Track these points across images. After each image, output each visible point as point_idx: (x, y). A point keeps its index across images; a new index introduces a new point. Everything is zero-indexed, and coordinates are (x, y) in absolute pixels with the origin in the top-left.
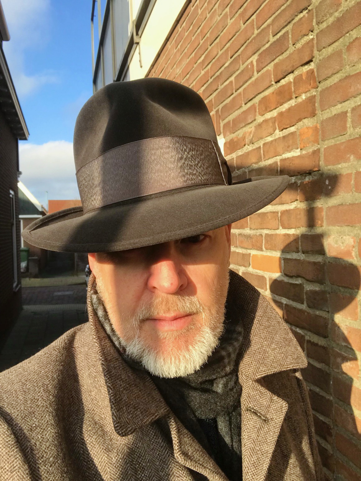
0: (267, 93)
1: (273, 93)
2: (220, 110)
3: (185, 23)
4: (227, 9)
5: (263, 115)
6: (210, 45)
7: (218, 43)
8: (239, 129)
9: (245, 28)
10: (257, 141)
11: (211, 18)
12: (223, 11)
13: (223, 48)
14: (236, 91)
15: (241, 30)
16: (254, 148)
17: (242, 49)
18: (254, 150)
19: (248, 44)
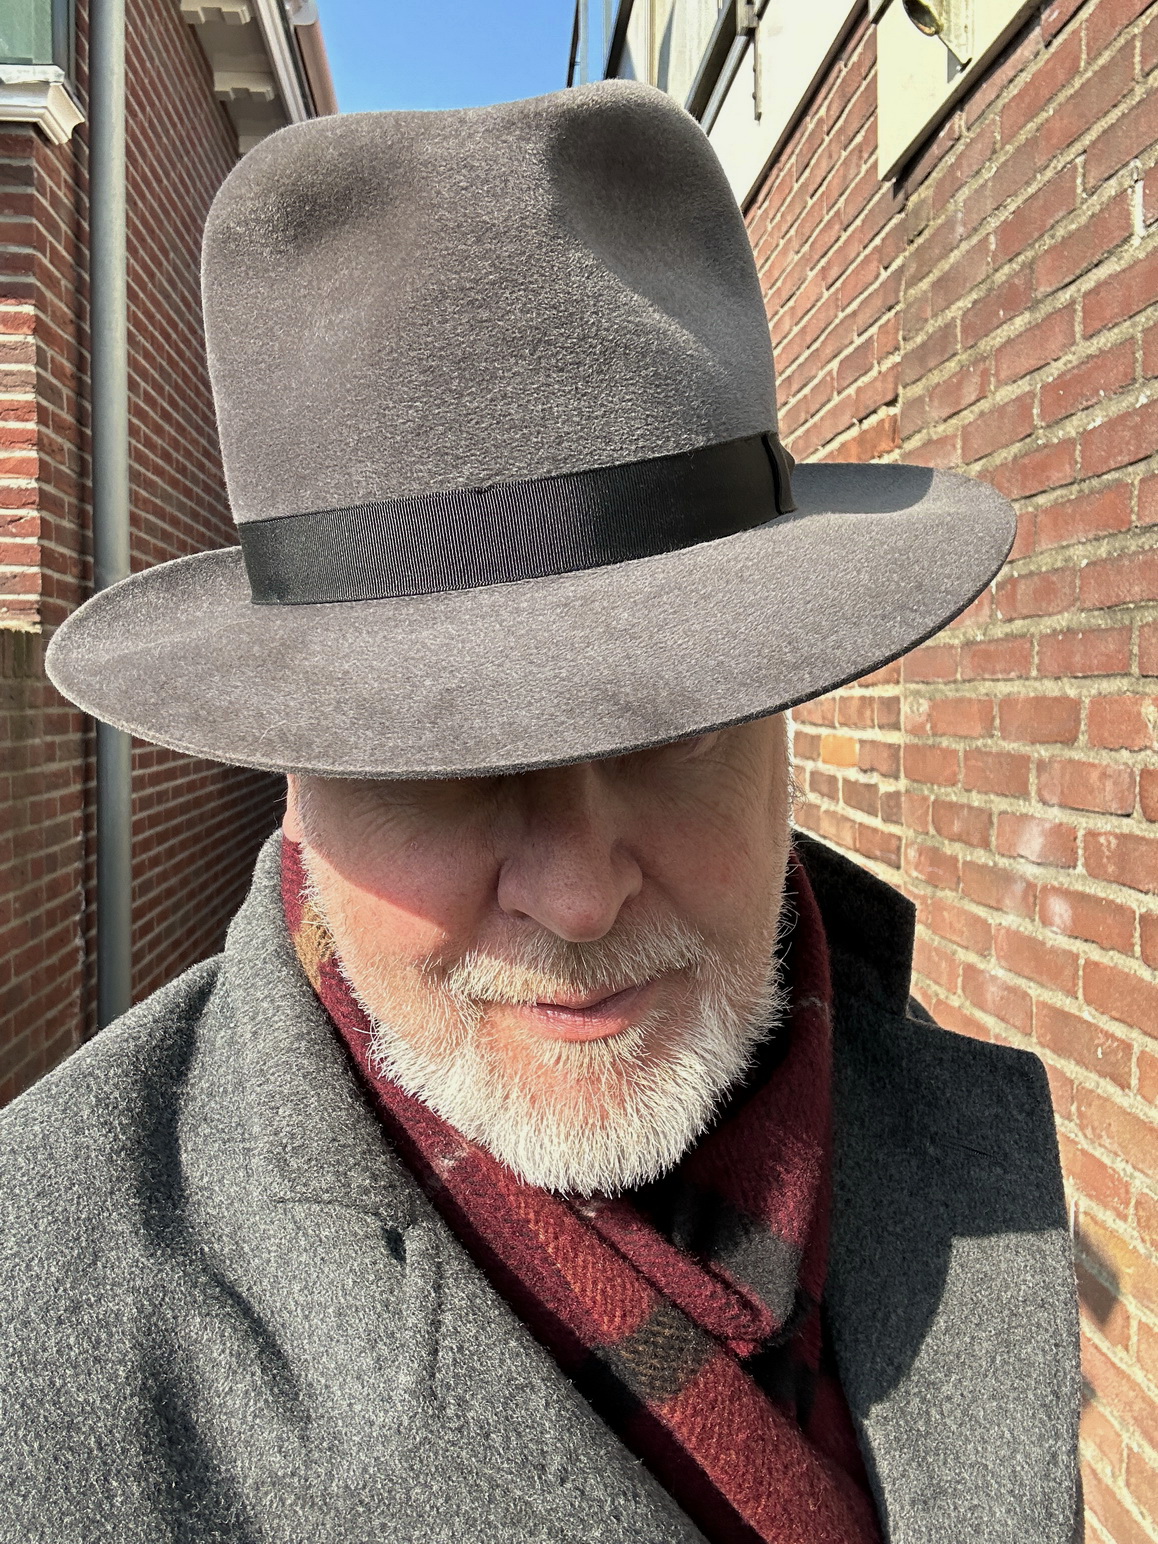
0: (848, 435)
1: (854, 439)
9: (828, 299)
11: (785, 250)
12: (802, 246)
13: (798, 322)
15: (823, 300)
17: (823, 336)
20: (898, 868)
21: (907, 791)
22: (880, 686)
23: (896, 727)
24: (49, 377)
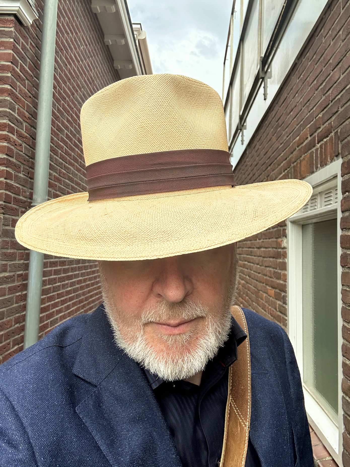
2: (339, 131)
3: (308, 54)
6: (332, 71)
7: (340, 67)
11: (335, 44)
13: (345, 71)
24: (16, 115)
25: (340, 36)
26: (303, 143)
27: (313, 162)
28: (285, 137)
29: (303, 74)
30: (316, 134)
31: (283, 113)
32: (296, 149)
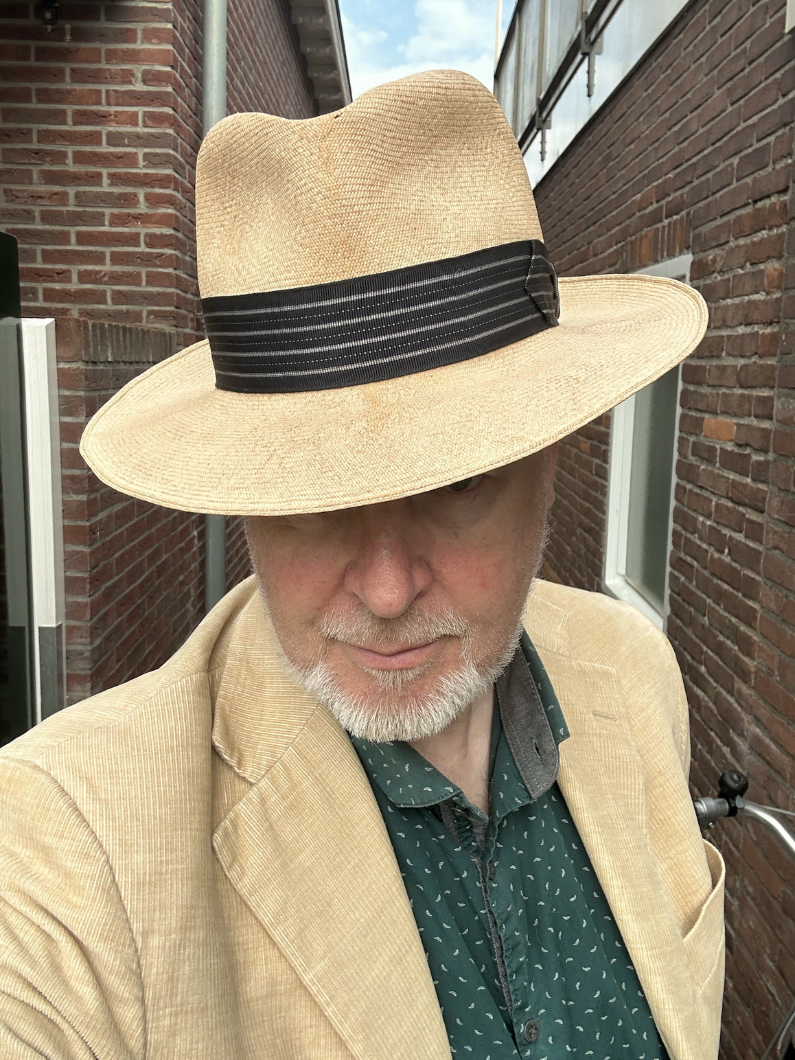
0: (743, 211)
1: (749, 213)
2: (692, 212)
3: (660, 60)
4: (716, 72)
5: (736, 239)
6: (691, 112)
7: (700, 115)
8: (710, 249)
9: (731, 112)
10: (728, 270)
11: (696, 71)
12: (712, 70)
13: (705, 125)
14: (713, 194)
15: (727, 112)
16: (724, 278)
17: (726, 139)
18: (723, 281)
19: (731, 137)
20: (762, 512)
21: (775, 461)
22: (758, 389)
23: (770, 418)
24: (179, 157)
25: (701, 64)
26: (645, 208)
27: (658, 244)
28: (620, 185)
29: (652, 88)
30: (663, 202)
31: (619, 138)
32: (634, 214)
